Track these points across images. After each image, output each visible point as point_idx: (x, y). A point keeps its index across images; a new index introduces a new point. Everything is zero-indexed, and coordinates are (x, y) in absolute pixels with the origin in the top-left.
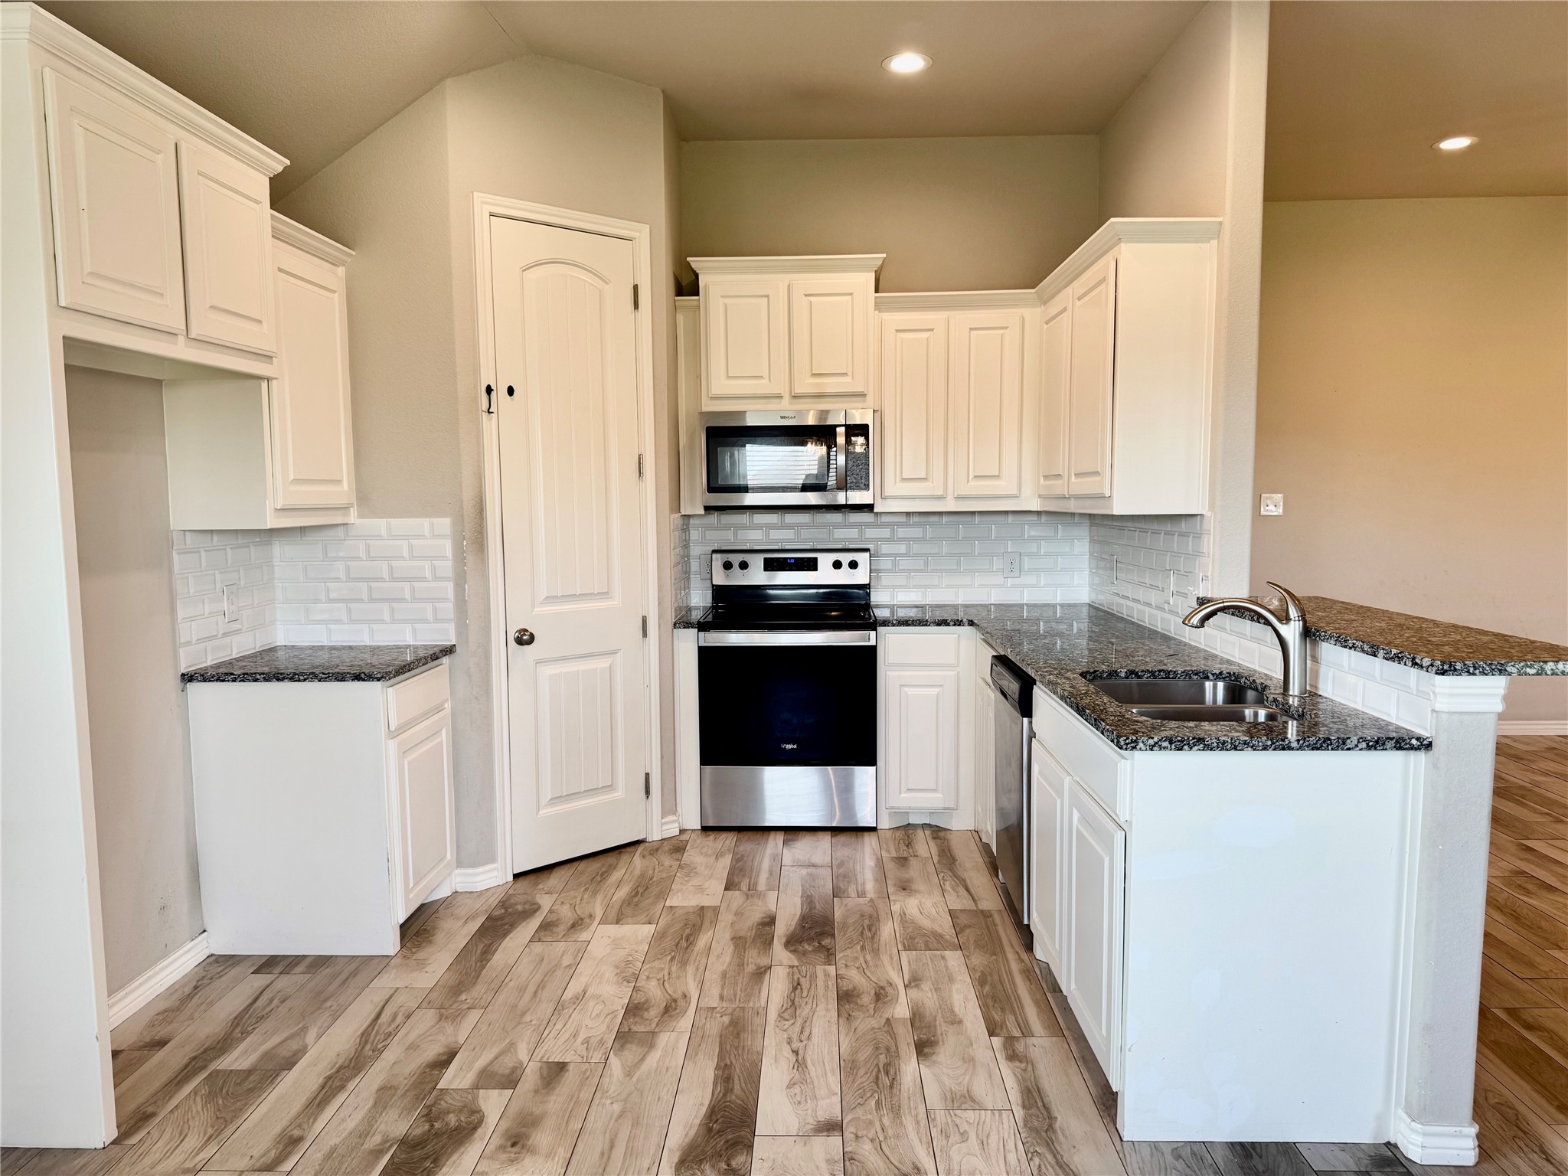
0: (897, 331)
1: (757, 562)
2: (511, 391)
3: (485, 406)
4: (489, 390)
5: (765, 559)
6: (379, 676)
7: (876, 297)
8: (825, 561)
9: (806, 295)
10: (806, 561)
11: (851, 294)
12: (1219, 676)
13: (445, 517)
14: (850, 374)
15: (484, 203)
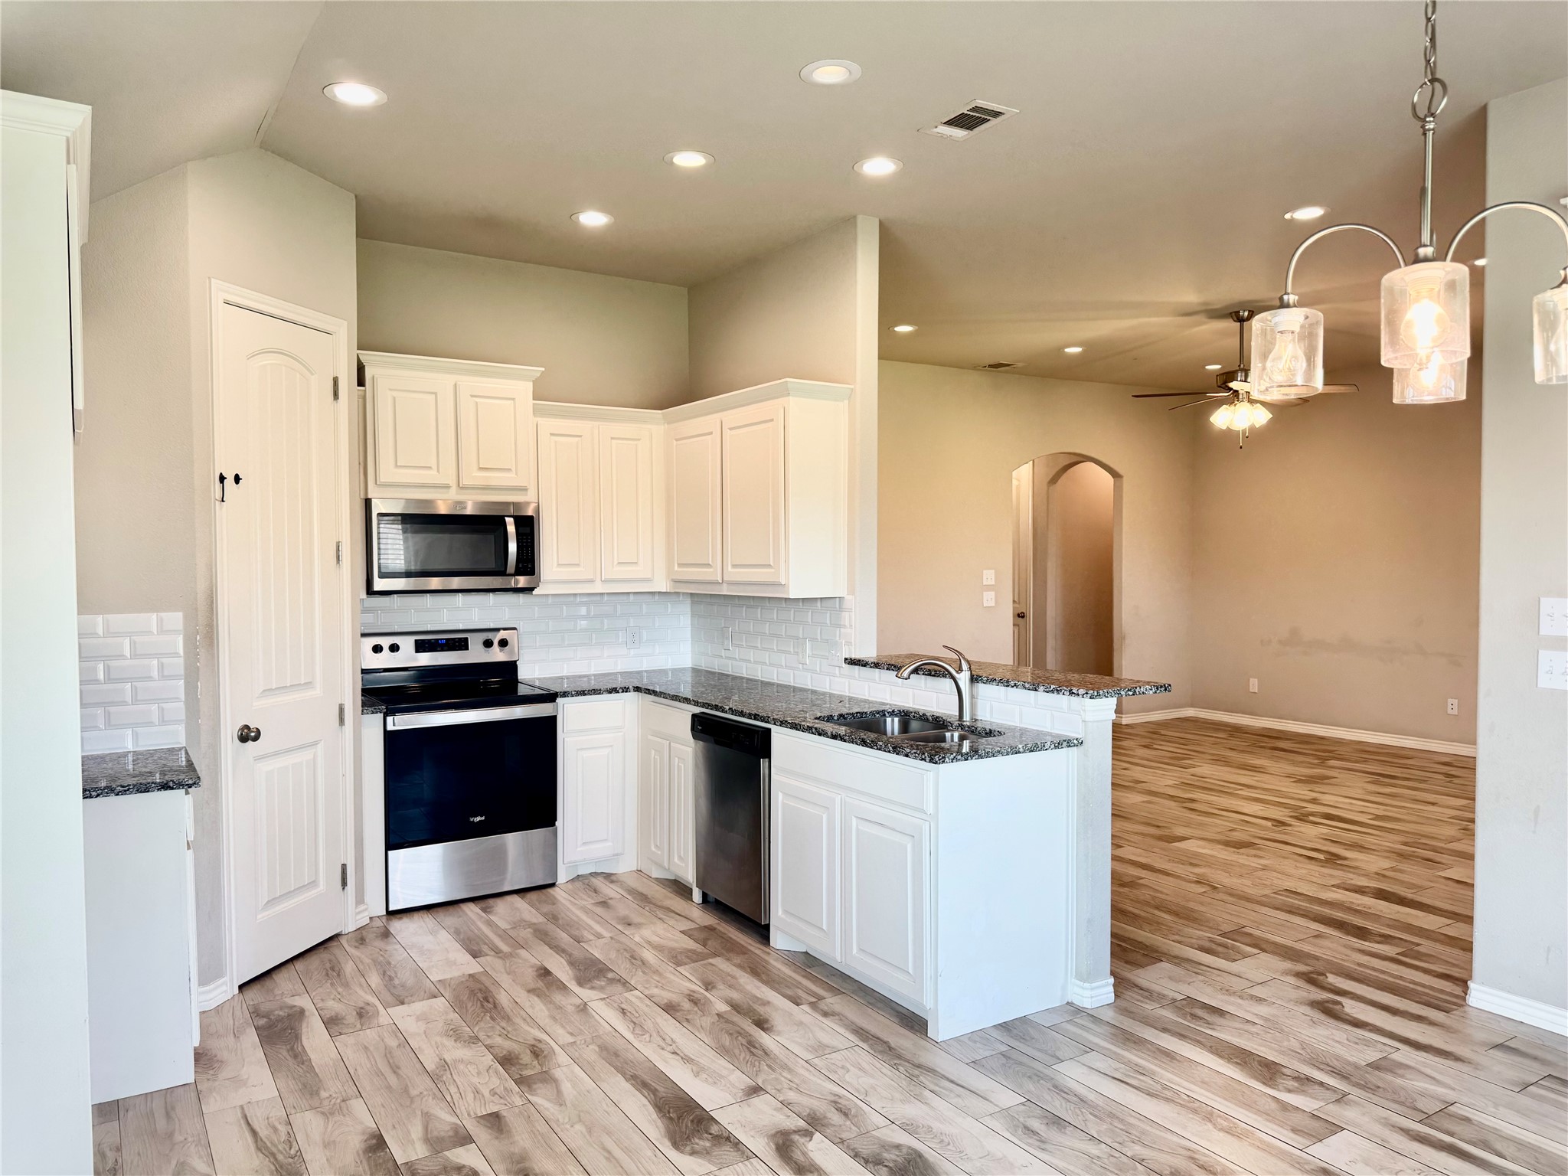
0: (552, 434)
1: (407, 644)
2: (237, 479)
3: (218, 495)
4: (222, 479)
5: (416, 640)
6: (190, 782)
7: (534, 404)
8: (475, 642)
9: (472, 396)
10: (457, 642)
11: (513, 399)
12: (892, 714)
13: (180, 611)
14: (514, 469)
15: (222, 290)
